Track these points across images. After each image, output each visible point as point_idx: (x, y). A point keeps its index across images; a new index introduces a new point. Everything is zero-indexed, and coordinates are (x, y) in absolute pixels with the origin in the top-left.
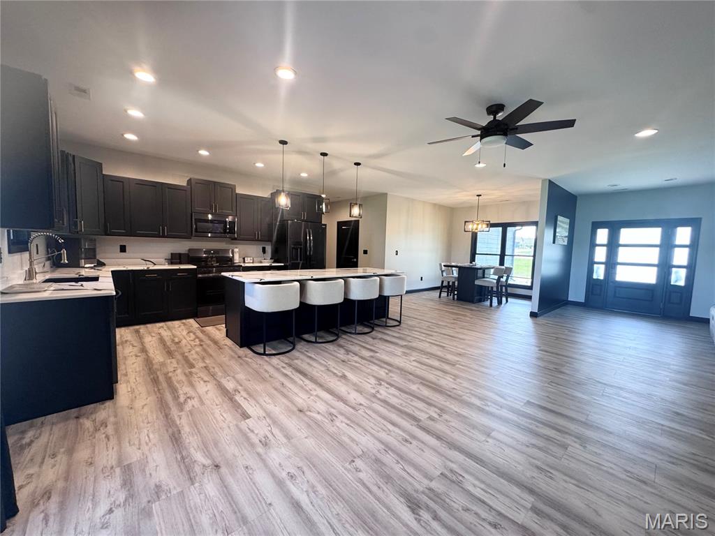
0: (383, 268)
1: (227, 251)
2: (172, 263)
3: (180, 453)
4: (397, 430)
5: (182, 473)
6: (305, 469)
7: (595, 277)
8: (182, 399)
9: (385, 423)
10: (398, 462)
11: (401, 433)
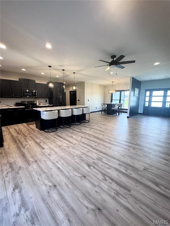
0: (84, 105)
1: (34, 101)
2: (16, 106)
3: (25, 159)
4: (86, 149)
5: (26, 163)
6: (61, 160)
7: (146, 106)
8: (24, 145)
9: (83, 148)
10: (86, 157)
11: (87, 150)
